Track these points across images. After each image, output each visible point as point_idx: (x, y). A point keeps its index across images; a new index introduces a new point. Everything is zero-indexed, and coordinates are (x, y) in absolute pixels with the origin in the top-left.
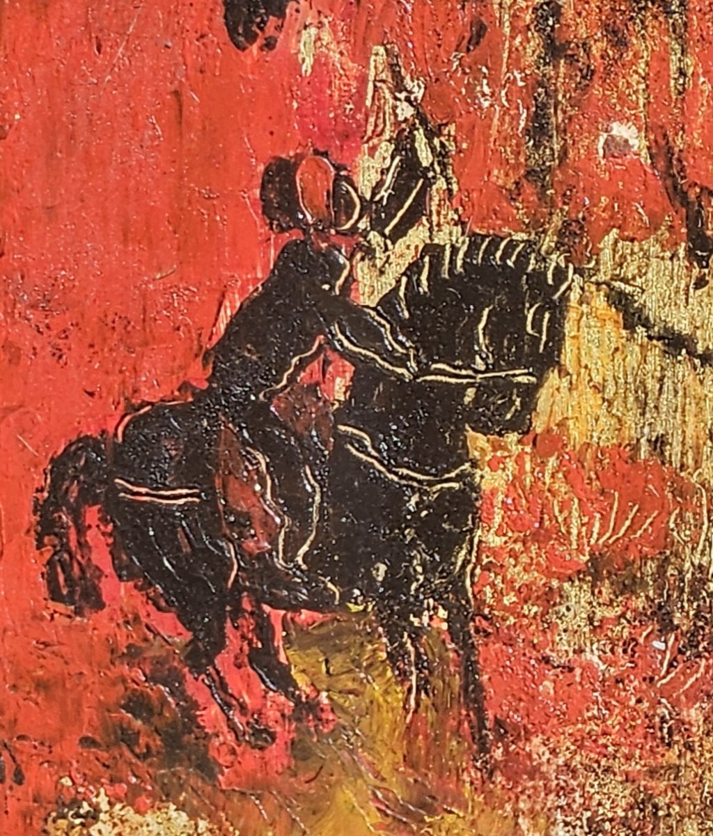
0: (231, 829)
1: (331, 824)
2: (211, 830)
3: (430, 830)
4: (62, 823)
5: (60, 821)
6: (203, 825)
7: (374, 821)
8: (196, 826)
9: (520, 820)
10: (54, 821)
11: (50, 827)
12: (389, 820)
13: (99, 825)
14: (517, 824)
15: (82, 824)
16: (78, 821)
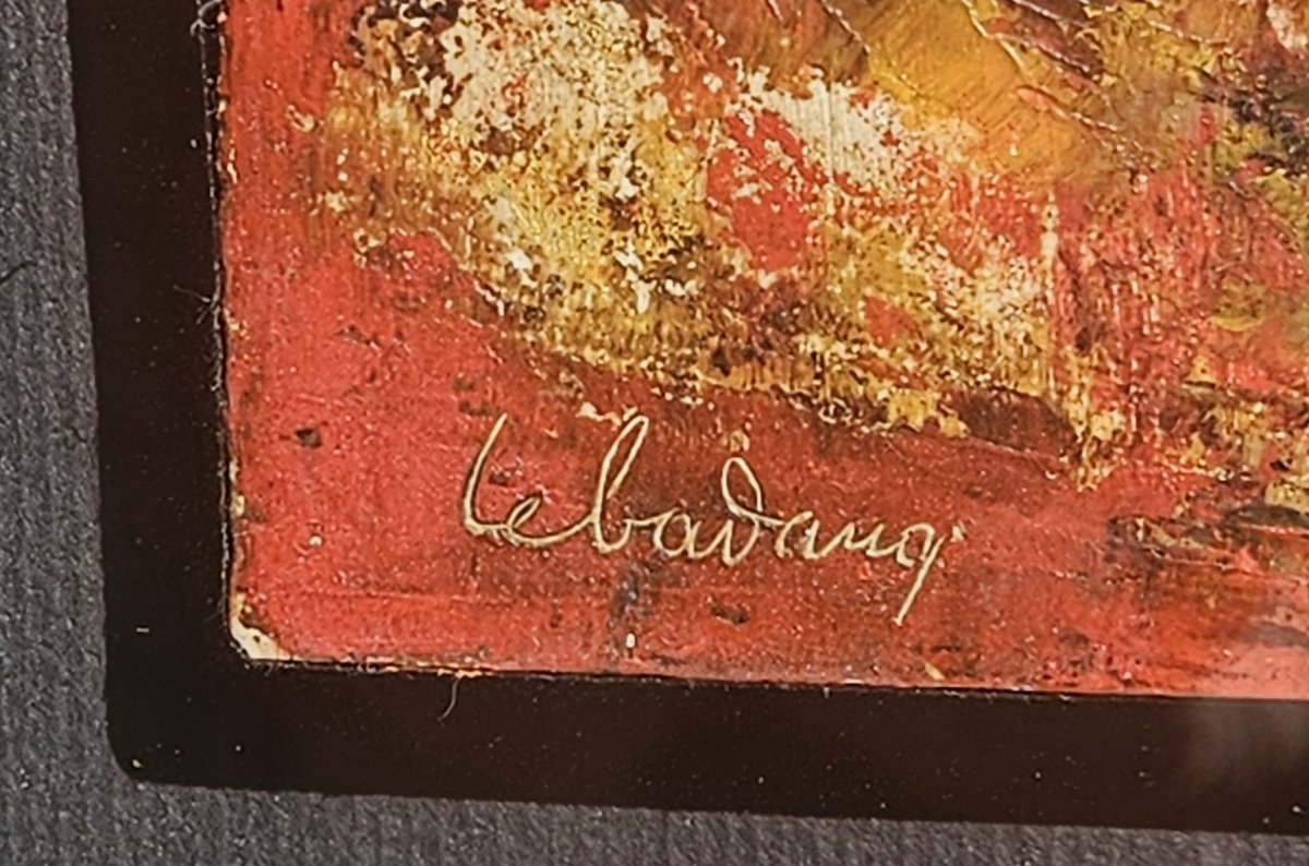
0: (710, 33)
1: (901, 25)
2: (669, 36)
3: (1095, 33)
4: (388, 27)
5: (382, 24)
6: (656, 26)
7: (988, 16)
8: (644, 28)
9: (1271, 13)
10: (371, 23)
11: (363, 33)
12: (1016, 15)
13: (458, 29)
14: (1264, 19)
15: (424, 28)
16: (416, 22)
